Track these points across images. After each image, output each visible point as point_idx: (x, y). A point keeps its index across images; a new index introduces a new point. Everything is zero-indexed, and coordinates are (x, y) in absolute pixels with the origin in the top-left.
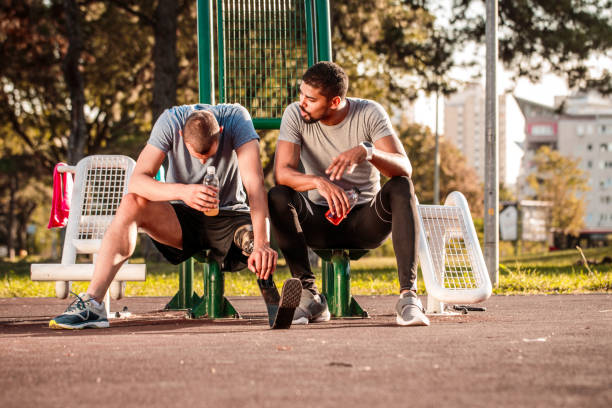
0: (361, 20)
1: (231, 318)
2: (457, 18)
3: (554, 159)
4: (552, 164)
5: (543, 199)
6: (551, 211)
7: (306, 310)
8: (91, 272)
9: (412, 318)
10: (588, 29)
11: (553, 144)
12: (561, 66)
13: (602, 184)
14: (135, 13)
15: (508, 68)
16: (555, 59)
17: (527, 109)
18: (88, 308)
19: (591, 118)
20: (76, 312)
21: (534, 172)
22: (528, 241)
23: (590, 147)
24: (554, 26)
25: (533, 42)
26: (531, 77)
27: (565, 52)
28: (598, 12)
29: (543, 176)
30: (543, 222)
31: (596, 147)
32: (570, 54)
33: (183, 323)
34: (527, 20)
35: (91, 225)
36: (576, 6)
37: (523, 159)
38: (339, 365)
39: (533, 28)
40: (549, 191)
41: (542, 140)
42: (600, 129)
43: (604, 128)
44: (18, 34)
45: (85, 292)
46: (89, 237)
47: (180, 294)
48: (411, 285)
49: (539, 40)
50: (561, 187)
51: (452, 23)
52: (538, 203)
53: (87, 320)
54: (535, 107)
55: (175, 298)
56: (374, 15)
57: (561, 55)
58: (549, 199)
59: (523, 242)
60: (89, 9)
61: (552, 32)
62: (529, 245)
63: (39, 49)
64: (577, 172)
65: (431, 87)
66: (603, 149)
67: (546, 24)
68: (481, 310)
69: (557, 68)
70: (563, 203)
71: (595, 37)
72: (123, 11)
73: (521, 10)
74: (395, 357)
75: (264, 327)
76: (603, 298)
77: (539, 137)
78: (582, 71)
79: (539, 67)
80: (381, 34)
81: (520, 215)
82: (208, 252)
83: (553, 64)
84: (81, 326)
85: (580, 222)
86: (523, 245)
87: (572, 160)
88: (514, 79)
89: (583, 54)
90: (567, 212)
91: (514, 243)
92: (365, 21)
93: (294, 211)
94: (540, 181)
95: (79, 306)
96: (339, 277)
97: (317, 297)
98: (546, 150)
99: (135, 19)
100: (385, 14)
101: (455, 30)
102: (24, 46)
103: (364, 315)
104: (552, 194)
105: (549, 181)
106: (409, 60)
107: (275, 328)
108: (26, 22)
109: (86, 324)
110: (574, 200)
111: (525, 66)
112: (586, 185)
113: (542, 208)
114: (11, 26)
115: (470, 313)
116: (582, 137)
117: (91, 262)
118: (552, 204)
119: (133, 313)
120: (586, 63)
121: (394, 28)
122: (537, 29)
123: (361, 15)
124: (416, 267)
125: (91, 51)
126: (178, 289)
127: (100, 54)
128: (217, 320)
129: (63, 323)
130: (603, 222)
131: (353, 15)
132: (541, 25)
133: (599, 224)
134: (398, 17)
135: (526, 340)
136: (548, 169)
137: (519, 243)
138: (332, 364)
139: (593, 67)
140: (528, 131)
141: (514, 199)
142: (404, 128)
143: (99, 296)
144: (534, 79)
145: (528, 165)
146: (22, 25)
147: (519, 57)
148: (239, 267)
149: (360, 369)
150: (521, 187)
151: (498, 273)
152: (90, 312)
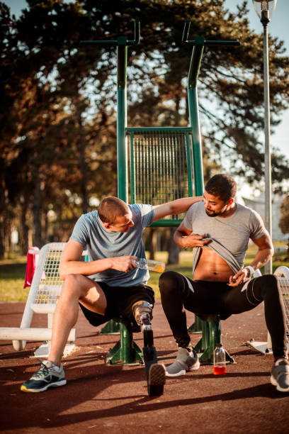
1: (138, 365)
7: (183, 364)
18: (51, 374)
20: (42, 377)
35: (45, 293)
53: (50, 382)
95: (44, 372)
97: (191, 353)
103: (231, 361)
109: (49, 385)
129: (32, 387)
143: (59, 362)
147: (255, 182)
152: (53, 376)
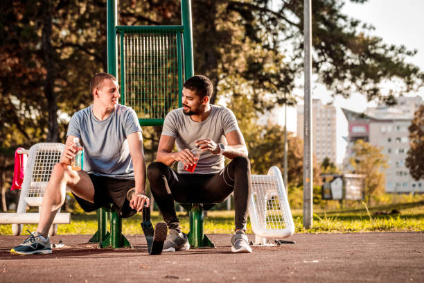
0: (233, 58)
1: (126, 248)
2: (297, 57)
3: (366, 147)
4: (365, 151)
5: (358, 173)
6: (364, 180)
7: (173, 243)
8: (39, 218)
9: (240, 247)
10: (379, 64)
11: (366, 138)
12: (363, 87)
13: (397, 163)
14: (92, 54)
15: (329, 89)
16: (359, 82)
17: (350, 115)
18: (37, 241)
19: (390, 121)
20: (29, 244)
21: (354, 156)
22: (349, 200)
23: (390, 140)
24: (357, 62)
25: (345, 72)
26: (344, 95)
27: (366, 79)
28: (385, 53)
29: (359, 158)
30: (359, 188)
31: (393, 140)
32: (369, 80)
33: (94, 251)
34: (340, 58)
35: (37, 188)
36: (372, 49)
37: (347, 147)
38: (171, 277)
39: (345, 63)
40: (363, 168)
41: (359, 135)
42: (396, 128)
43: (398, 128)
44: (17, 67)
45: (35, 231)
46: (36, 196)
47: (98, 233)
48: (243, 226)
49: (348, 71)
50: (370, 166)
51: (293, 60)
52: (355, 176)
53: (36, 250)
54: (353, 114)
55: (95, 235)
56: (241, 55)
57: (363, 80)
58: (363, 173)
59: (347, 200)
60: (62, 51)
61: (356, 66)
62: (350, 202)
63: (30, 77)
64: (381, 156)
65: (281, 102)
66: (398, 141)
67: (353, 61)
68: (292, 243)
69: (360, 89)
70: (371, 175)
71: (384, 69)
72: (83, 53)
73: (337, 52)
74: (212, 272)
75: (144, 254)
76: (376, 235)
77: (357, 133)
78: (376, 91)
79: (349, 88)
80: (246, 67)
81: (344, 183)
82: (112, 205)
83: (358, 86)
84: (32, 253)
85: (382, 188)
86: (346, 203)
87: (378, 148)
88: (333, 96)
89: (377, 79)
90: (374, 181)
91: (340, 201)
92: (235, 59)
93: (165, 179)
94: (357, 162)
95: (31, 240)
96: (196, 221)
97: (181, 235)
98: (361, 142)
99: (92, 58)
100: (248, 54)
101: (295, 65)
102: (21, 75)
103: (212, 246)
104: (365, 170)
105: (363, 161)
106: (266, 84)
107: (152, 254)
108: (22, 60)
109: (35, 252)
110: (378, 173)
111: (340, 87)
112: (386, 164)
113: (358, 179)
114: (13, 62)
115: (282, 245)
116: (384, 133)
117: (38, 212)
118: (364, 176)
119: (66, 245)
120: (378, 86)
121: (255, 64)
122: (347, 64)
123: (233, 54)
124: (247, 216)
125: (65, 78)
126: (97, 230)
127: (70, 80)
128: (117, 249)
129: (19, 251)
130: (398, 187)
131: (228, 55)
132: (350, 62)
133: (396, 189)
134: (256, 56)
135: (305, 262)
136: (362, 154)
137: (344, 201)
138: (167, 277)
139: (382, 88)
140: (350, 130)
141: (340, 173)
142: (270, 128)
143: (45, 234)
144: (346, 96)
145: (350, 151)
146: (19, 62)
147: (336, 81)
148: (131, 214)
149: (183, 280)
150: (346, 166)
151: (312, 219)
152: (38, 244)
